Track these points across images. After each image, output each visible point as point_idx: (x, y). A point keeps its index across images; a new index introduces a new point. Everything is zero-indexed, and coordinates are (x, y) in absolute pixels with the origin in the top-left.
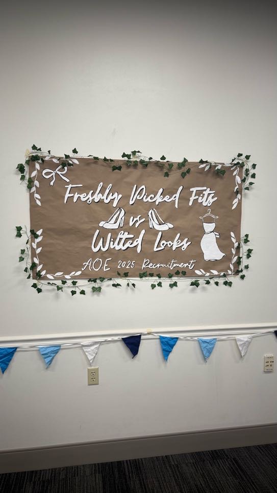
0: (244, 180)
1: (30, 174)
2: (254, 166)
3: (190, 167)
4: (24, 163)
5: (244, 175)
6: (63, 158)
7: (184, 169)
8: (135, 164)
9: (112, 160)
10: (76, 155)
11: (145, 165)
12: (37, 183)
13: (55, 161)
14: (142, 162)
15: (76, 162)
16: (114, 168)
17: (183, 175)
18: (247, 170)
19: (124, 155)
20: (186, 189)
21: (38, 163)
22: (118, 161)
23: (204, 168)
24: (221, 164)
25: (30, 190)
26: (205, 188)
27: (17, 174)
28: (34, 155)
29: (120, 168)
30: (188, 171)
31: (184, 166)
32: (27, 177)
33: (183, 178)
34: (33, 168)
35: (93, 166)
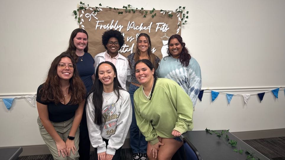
0: (182, 19)
1: (79, 16)
2: (188, 12)
3: (156, 13)
4: (76, 10)
5: (182, 17)
6: (94, 8)
7: (153, 14)
8: (129, 11)
9: (118, 9)
10: (101, 7)
11: (134, 11)
12: (82, 20)
13: (91, 9)
14: (132, 10)
15: (101, 10)
16: (119, 13)
17: (153, 17)
18: (184, 15)
19: (124, 7)
20: (154, 23)
21: (83, 10)
22: (121, 9)
23: (163, 13)
24: (171, 11)
25: (80, 23)
26: (163, 23)
27: (73, 16)
28: (81, 6)
29: (122, 13)
30: (155, 15)
31: (153, 12)
32: (78, 17)
33: (153, 18)
34: (81, 13)
35: (109, 12)
